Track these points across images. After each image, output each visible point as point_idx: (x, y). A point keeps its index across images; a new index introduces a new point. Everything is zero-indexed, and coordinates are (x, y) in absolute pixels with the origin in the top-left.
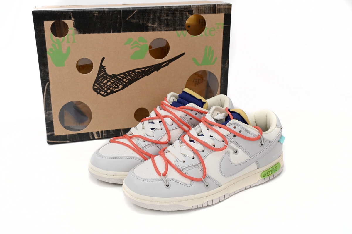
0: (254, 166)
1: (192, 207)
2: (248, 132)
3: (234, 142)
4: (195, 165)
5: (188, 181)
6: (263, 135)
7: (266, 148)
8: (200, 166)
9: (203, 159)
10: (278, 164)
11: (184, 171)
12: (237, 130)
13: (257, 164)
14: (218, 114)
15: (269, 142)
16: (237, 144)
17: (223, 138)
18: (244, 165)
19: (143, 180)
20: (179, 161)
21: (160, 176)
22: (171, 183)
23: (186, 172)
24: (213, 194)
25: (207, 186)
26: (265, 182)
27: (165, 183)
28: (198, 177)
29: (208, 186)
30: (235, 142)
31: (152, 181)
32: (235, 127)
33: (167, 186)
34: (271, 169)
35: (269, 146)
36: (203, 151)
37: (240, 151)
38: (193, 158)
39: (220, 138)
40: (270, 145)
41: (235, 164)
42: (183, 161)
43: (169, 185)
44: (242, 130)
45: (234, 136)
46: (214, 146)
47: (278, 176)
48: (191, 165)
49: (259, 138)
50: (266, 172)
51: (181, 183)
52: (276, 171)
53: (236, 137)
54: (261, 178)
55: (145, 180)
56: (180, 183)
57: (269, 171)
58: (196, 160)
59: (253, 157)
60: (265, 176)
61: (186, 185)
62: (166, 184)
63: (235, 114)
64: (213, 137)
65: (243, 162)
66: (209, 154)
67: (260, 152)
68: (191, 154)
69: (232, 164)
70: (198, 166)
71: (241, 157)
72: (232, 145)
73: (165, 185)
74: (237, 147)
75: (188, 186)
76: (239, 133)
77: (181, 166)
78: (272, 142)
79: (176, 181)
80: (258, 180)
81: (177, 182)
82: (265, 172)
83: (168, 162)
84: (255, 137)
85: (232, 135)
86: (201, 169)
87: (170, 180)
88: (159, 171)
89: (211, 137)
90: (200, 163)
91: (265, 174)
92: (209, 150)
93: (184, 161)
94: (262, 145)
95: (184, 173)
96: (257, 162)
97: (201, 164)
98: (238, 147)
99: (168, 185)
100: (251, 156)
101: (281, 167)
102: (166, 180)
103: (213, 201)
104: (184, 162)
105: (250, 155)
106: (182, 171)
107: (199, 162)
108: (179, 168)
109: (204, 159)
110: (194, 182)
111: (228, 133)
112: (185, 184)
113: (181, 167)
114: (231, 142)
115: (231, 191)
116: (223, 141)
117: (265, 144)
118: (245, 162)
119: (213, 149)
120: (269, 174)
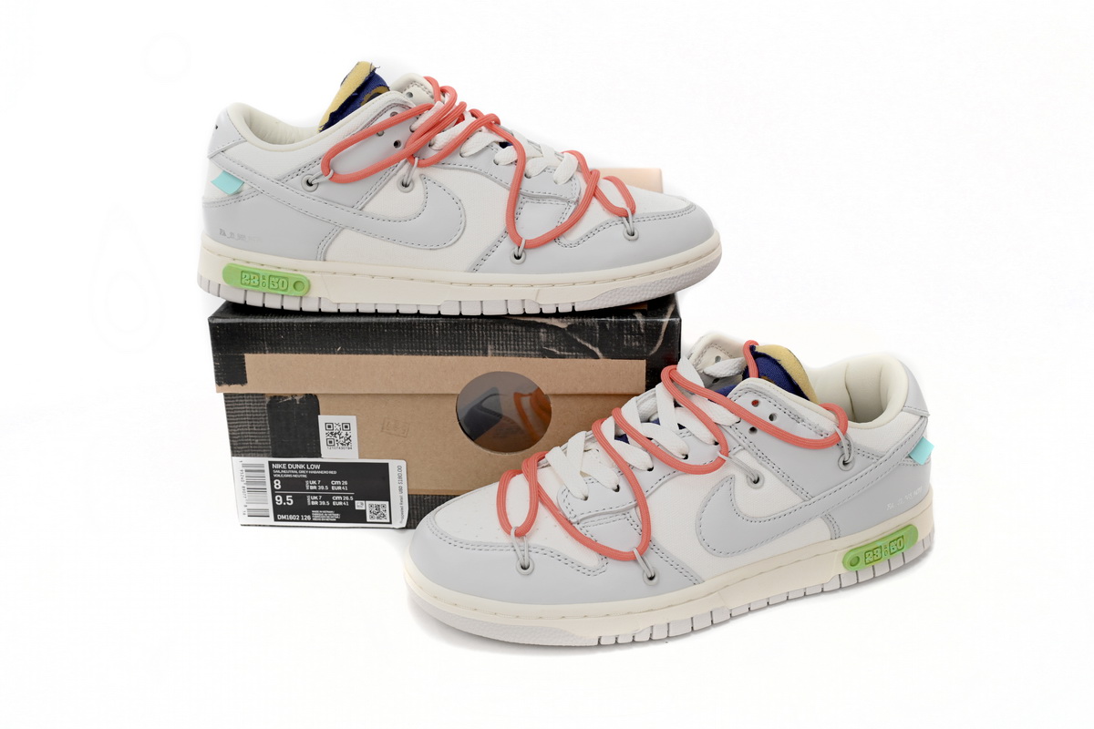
0: (818, 529)
1: (599, 639)
2: (800, 420)
3: (752, 447)
4: (618, 512)
5: (590, 559)
6: (849, 431)
7: (860, 474)
8: (635, 514)
9: (646, 495)
10: (908, 529)
11: (581, 525)
12: (762, 412)
13: (828, 522)
14: (718, 359)
15: (870, 455)
16: (761, 456)
17: (715, 436)
18: (785, 523)
20: (569, 495)
21: (509, 533)
22: (536, 560)
23: (589, 530)
24: (672, 606)
25: (651, 578)
26: (858, 584)
27: (519, 560)
28: (624, 548)
29: (655, 581)
30: (756, 450)
31: (480, 548)
32: (755, 403)
33: (524, 568)
34: (879, 544)
35: (870, 468)
36: (650, 470)
37: (768, 477)
38: (617, 490)
39: (706, 435)
40: (873, 466)
41: (750, 519)
42: (583, 497)
43: (528, 567)
44: (779, 414)
45: (753, 430)
46: (687, 457)
47: (906, 566)
48: (607, 510)
49: (834, 441)
50: (860, 553)
51: (567, 561)
52: (900, 552)
53: (759, 432)
54: (842, 571)
55: (461, 545)
56: (566, 561)
57: (873, 550)
58: (626, 496)
59: (813, 500)
60: (857, 563)
61: (584, 571)
62: (522, 561)
63: (766, 361)
64: (684, 427)
65: (779, 514)
66: (666, 482)
67: (839, 486)
68: (611, 476)
69: (740, 518)
70: (628, 515)
71: (774, 496)
72: (745, 457)
73: (519, 564)
74: (761, 464)
75: (589, 573)
76: (768, 421)
77: (574, 509)
78: (884, 459)
79: (552, 555)
80: (834, 573)
81: (556, 557)
82: (859, 551)
83: (538, 496)
84: (822, 438)
85: (745, 427)
86: (638, 523)
87: (536, 550)
88: (507, 520)
89: (681, 427)
90: (635, 507)
91: (858, 558)
92: (669, 470)
93: (586, 494)
94: (845, 463)
95: (583, 532)
96: (828, 518)
97: (638, 509)
98: (765, 467)
99: (526, 566)
100: (807, 497)
101: (920, 539)
102: (522, 548)
103: (671, 626)
104: (586, 499)
105: (805, 493)
106: (576, 525)
107: (634, 503)
108: (568, 516)
109: (650, 494)
110: (609, 560)
111: (733, 418)
112: (579, 567)
113: (573, 515)
114: (740, 447)
115: (737, 603)
116: (716, 444)
117: (858, 462)
118: (784, 513)
119: (680, 466)
120: (872, 560)
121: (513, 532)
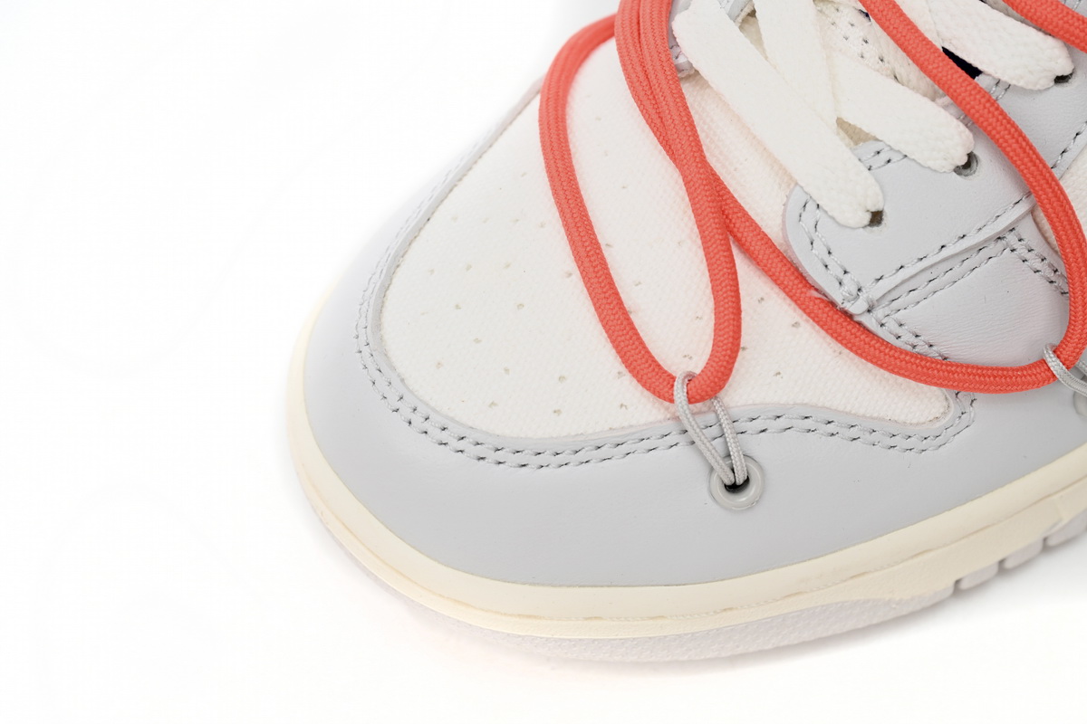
4: (985, 241)
5: (919, 405)
8: (1033, 231)
11: (879, 313)
19: (500, 456)
20: (823, 216)
22: (766, 450)
23: (906, 322)
27: (712, 469)
31: (581, 456)
33: (735, 489)
36: (1061, 81)
42: (866, 216)
43: (747, 481)
48: (952, 247)
51: (855, 429)
56: (854, 432)
61: (908, 442)
62: (726, 472)
73: (715, 477)
75: (924, 444)
79: (808, 424)
86: (1046, 252)
87: (758, 425)
90: (1033, 213)
93: (875, 205)
97: (1041, 217)
99: (741, 480)
102: (715, 431)
104: (876, 218)
106: (865, 318)
107: (1026, 202)
110: (978, 395)
112: (894, 436)
113: (850, 286)
121: (680, 392)
